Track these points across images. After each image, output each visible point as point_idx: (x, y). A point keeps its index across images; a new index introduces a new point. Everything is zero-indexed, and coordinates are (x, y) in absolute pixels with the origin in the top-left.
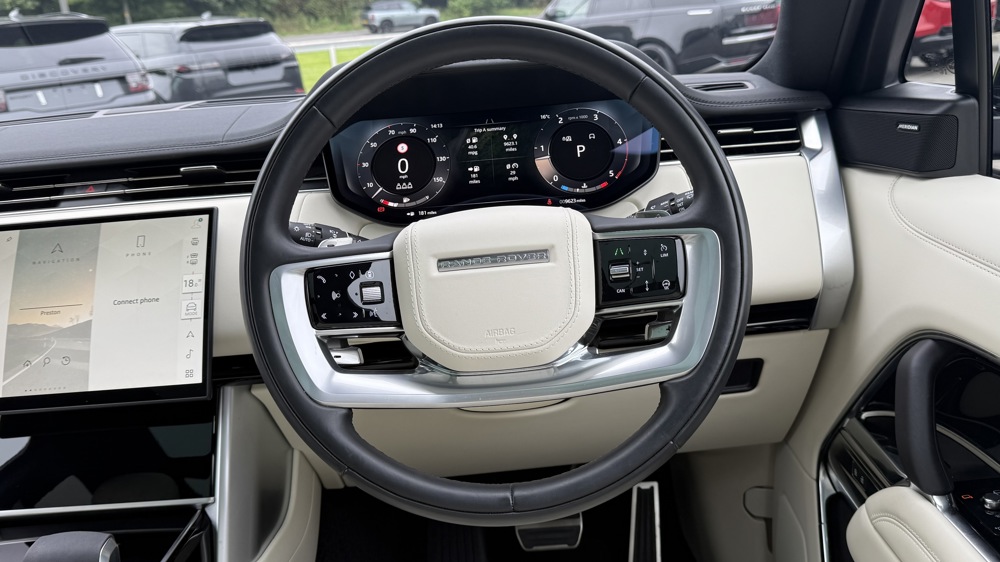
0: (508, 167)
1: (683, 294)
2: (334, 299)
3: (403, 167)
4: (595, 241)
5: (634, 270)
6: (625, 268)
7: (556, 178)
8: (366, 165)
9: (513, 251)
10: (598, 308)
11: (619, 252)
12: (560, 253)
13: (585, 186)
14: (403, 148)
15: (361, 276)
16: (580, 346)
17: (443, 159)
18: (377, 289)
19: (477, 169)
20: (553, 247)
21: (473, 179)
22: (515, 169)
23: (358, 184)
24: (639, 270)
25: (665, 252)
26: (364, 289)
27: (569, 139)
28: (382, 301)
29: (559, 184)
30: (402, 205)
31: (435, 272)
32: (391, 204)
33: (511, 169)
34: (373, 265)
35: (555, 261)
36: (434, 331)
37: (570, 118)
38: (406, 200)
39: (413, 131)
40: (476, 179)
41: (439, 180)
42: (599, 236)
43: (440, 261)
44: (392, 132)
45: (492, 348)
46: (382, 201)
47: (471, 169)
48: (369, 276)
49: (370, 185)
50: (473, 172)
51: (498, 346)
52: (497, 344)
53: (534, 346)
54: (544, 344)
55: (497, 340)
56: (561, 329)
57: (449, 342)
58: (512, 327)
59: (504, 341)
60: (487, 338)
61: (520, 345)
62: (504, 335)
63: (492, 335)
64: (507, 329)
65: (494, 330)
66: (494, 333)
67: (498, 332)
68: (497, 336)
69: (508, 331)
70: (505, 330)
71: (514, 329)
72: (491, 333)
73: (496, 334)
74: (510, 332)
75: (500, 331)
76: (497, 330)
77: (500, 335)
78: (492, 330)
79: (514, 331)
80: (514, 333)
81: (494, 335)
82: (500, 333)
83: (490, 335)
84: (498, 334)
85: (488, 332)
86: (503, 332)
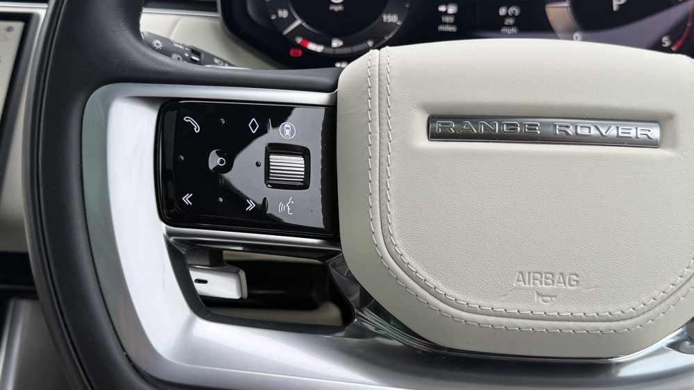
0: (503, 11)
2: (211, 167)
12: (685, 131)
15: (271, 130)
18: (299, 161)
19: (452, 9)
20: (671, 118)
21: (445, 24)
22: (513, 16)
23: (265, 11)
26: (273, 158)
28: (305, 185)
30: (329, 51)
31: (422, 141)
32: (312, 46)
33: (507, 16)
34: (296, 112)
35: (673, 146)
36: (407, 258)
38: (336, 43)
40: (450, 24)
41: (391, 18)
43: (432, 119)
45: (525, 309)
46: (299, 40)
47: (442, 9)
48: (286, 132)
49: (283, 14)
50: (446, 13)
51: (540, 306)
52: (539, 302)
53: (617, 318)
54: (636, 314)
55: (538, 293)
56: (675, 288)
57: (436, 284)
58: (574, 272)
59: (554, 298)
60: (520, 288)
61: (586, 312)
62: (555, 287)
63: (529, 284)
64: (562, 274)
65: (534, 272)
66: (534, 279)
67: (543, 279)
68: (540, 286)
69: (563, 279)
70: (558, 275)
71: (577, 276)
72: (527, 279)
73: (538, 282)
74: (567, 283)
75: (546, 278)
76: (541, 274)
77: (546, 284)
78: (529, 273)
79: (577, 281)
80: (577, 285)
81: (534, 284)
82: (547, 281)
83: (525, 283)
84: (541, 282)
85: (521, 275)
86: (552, 281)
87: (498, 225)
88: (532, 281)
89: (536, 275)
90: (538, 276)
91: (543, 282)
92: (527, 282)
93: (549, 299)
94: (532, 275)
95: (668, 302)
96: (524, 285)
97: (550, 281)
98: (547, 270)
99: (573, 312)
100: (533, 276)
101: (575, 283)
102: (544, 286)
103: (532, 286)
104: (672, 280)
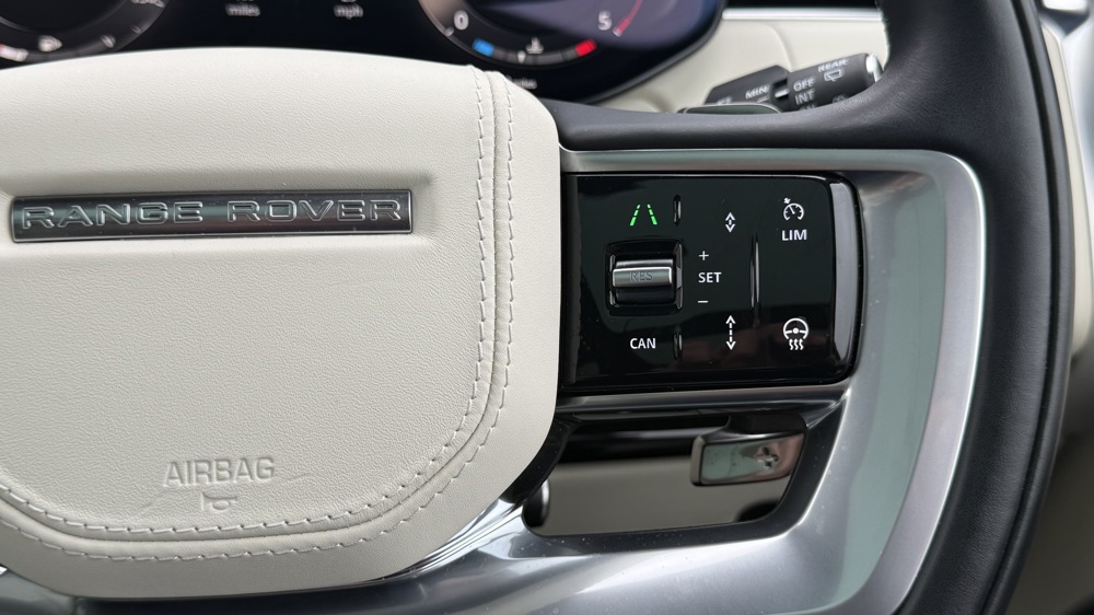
1: (849, 369)
4: (566, 176)
5: (691, 278)
6: (661, 271)
7: (462, 21)
9: (285, 185)
10: (565, 391)
11: (642, 215)
12: (448, 206)
13: (535, 47)
16: (504, 506)
20: (426, 180)
21: (240, 3)
24: (706, 278)
25: (795, 224)
29: (467, 36)
35: (430, 231)
40: (248, 3)
42: (580, 162)
43: (18, 203)
45: (185, 524)
51: (211, 517)
52: (207, 511)
53: (342, 521)
54: (375, 514)
55: (206, 496)
56: (438, 465)
57: (28, 497)
58: (264, 454)
59: (233, 502)
60: (173, 490)
61: (289, 519)
62: (235, 482)
63: (190, 480)
64: (244, 459)
65: (197, 461)
66: (198, 472)
67: (214, 470)
68: (208, 483)
69: (248, 467)
70: (239, 462)
71: (272, 460)
72: (186, 473)
73: (206, 476)
74: (255, 473)
75: (219, 469)
76: (209, 463)
77: (219, 479)
78: (189, 462)
79: (272, 469)
80: (272, 475)
81: (198, 481)
82: (221, 473)
83: (182, 481)
84: (210, 476)
85: (174, 468)
86: (230, 473)
87: (130, 385)
88: (194, 476)
89: (200, 465)
90: (205, 466)
91: (215, 476)
92: (186, 478)
93: (226, 503)
94: (193, 465)
95: (428, 488)
96: (180, 485)
97: (226, 474)
98: (220, 455)
99: (266, 520)
100: (197, 467)
101: (269, 472)
102: (216, 482)
103: (195, 484)
104: (433, 452)
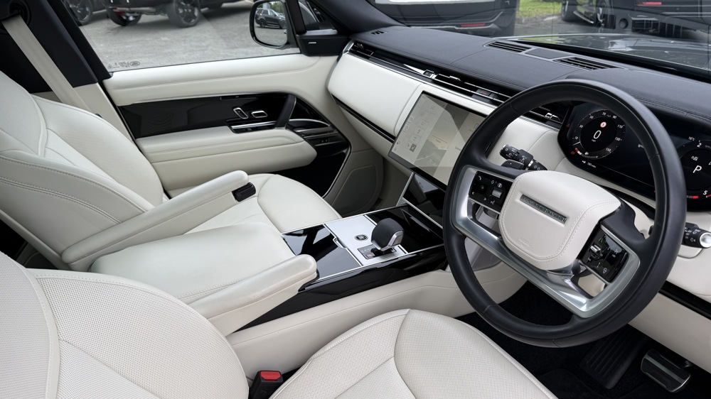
3: (597, 135)
8: (581, 126)
14: (603, 125)
17: (618, 139)
20: (569, 218)
23: (572, 135)
27: (696, 159)
30: (583, 155)
32: (579, 152)
37: (706, 146)
38: (586, 153)
39: (614, 117)
41: (609, 150)
43: (524, 196)
44: (604, 114)
46: (576, 149)
49: (577, 138)
51: (522, 247)
